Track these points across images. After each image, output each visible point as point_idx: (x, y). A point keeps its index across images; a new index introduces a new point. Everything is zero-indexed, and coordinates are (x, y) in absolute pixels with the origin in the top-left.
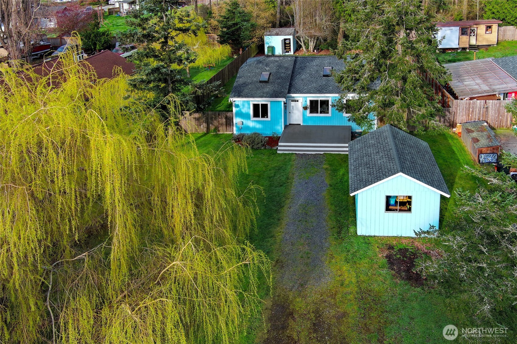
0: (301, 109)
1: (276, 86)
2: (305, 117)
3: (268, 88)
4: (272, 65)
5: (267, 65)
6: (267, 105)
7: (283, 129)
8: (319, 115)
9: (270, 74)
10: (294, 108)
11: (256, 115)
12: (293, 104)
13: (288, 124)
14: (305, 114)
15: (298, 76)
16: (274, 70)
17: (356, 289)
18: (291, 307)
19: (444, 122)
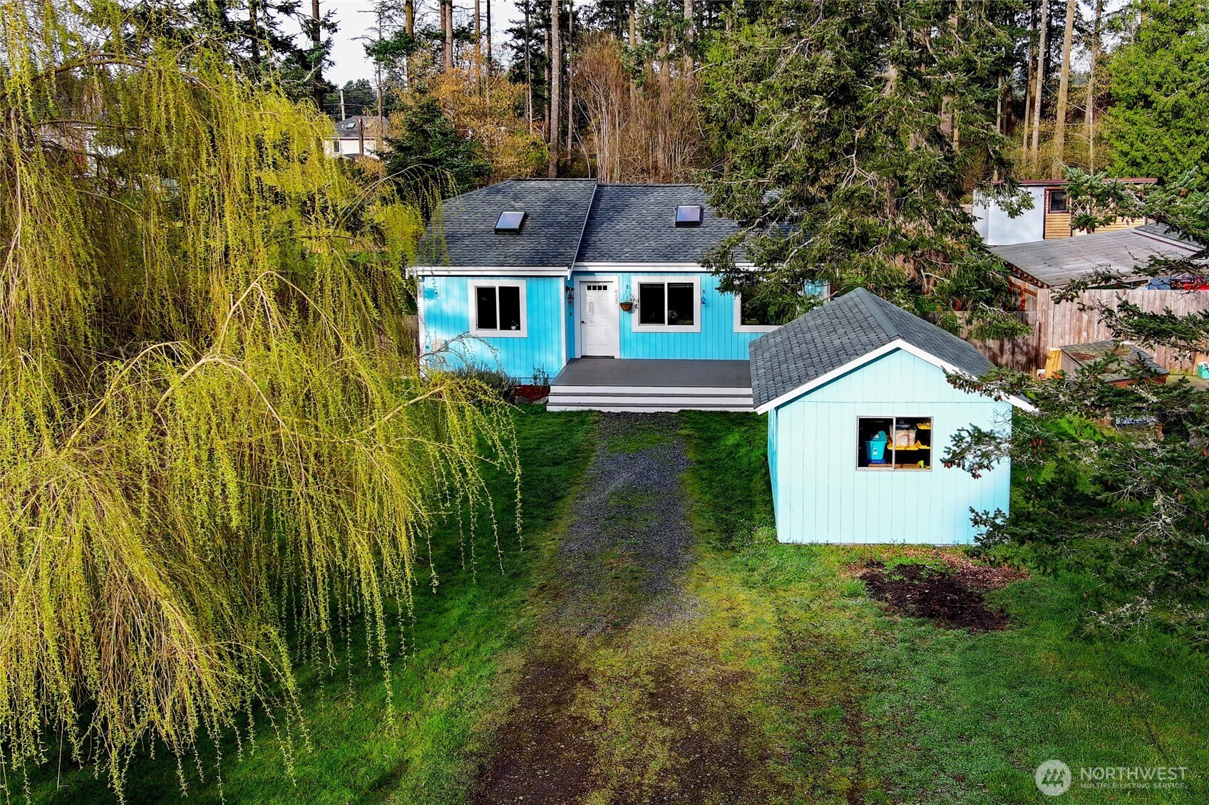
0: (616, 310)
1: (544, 241)
2: (627, 334)
3: (522, 245)
4: (529, 198)
5: (516, 197)
6: (517, 289)
7: (564, 364)
8: (666, 328)
9: (526, 216)
10: (596, 308)
11: (485, 320)
12: (591, 295)
13: (578, 356)
14: (627, 324)
15: (605, 225)
16: (538, 207)
17: (776, 633)
18: (583, 665)
19: (1013, 353)
